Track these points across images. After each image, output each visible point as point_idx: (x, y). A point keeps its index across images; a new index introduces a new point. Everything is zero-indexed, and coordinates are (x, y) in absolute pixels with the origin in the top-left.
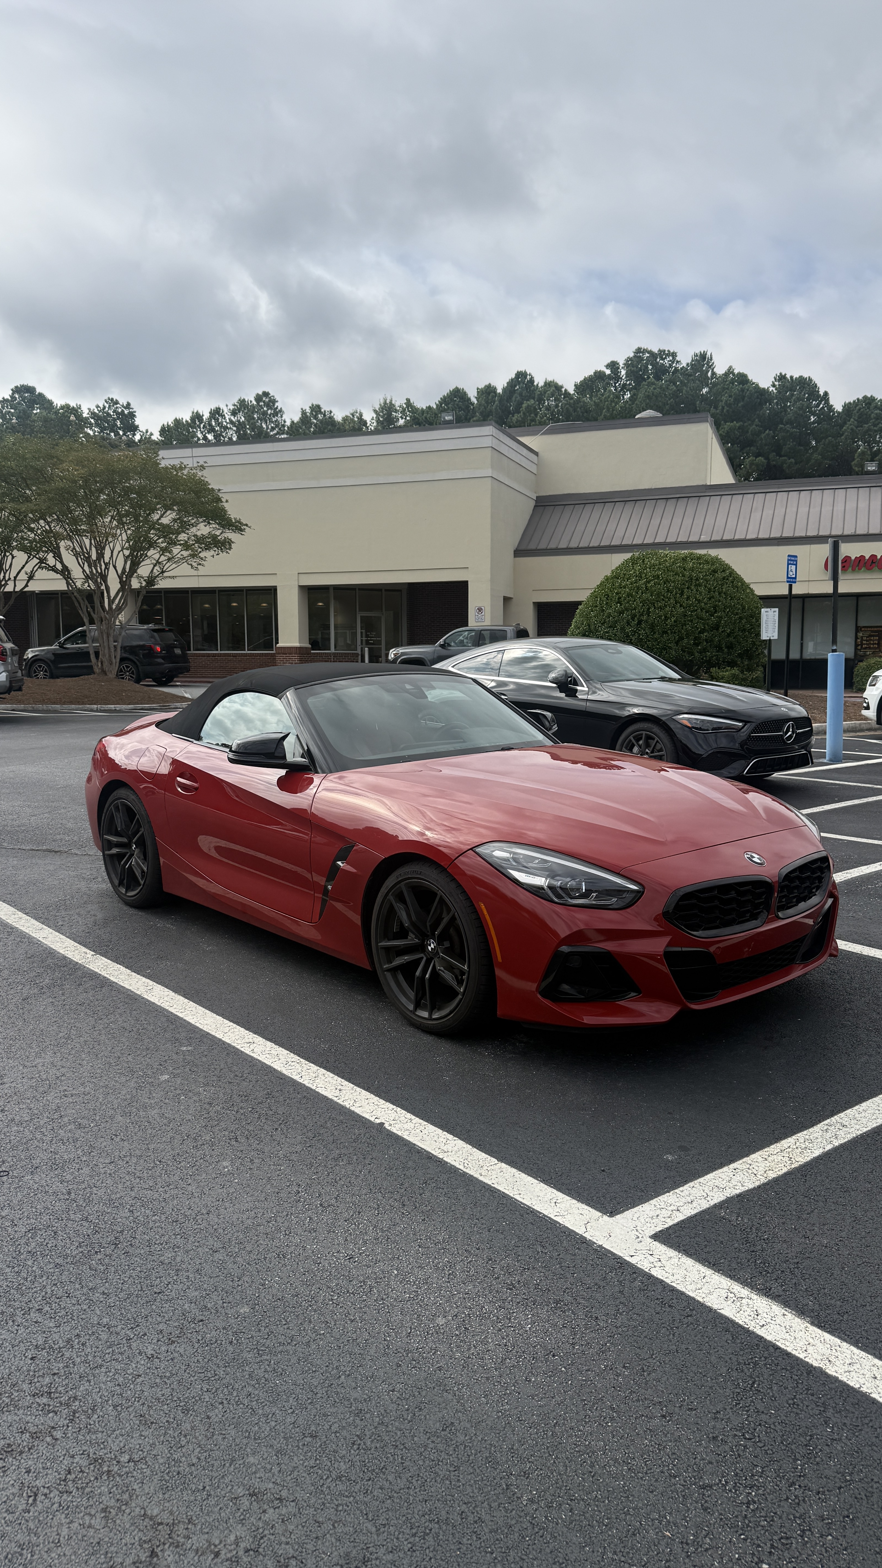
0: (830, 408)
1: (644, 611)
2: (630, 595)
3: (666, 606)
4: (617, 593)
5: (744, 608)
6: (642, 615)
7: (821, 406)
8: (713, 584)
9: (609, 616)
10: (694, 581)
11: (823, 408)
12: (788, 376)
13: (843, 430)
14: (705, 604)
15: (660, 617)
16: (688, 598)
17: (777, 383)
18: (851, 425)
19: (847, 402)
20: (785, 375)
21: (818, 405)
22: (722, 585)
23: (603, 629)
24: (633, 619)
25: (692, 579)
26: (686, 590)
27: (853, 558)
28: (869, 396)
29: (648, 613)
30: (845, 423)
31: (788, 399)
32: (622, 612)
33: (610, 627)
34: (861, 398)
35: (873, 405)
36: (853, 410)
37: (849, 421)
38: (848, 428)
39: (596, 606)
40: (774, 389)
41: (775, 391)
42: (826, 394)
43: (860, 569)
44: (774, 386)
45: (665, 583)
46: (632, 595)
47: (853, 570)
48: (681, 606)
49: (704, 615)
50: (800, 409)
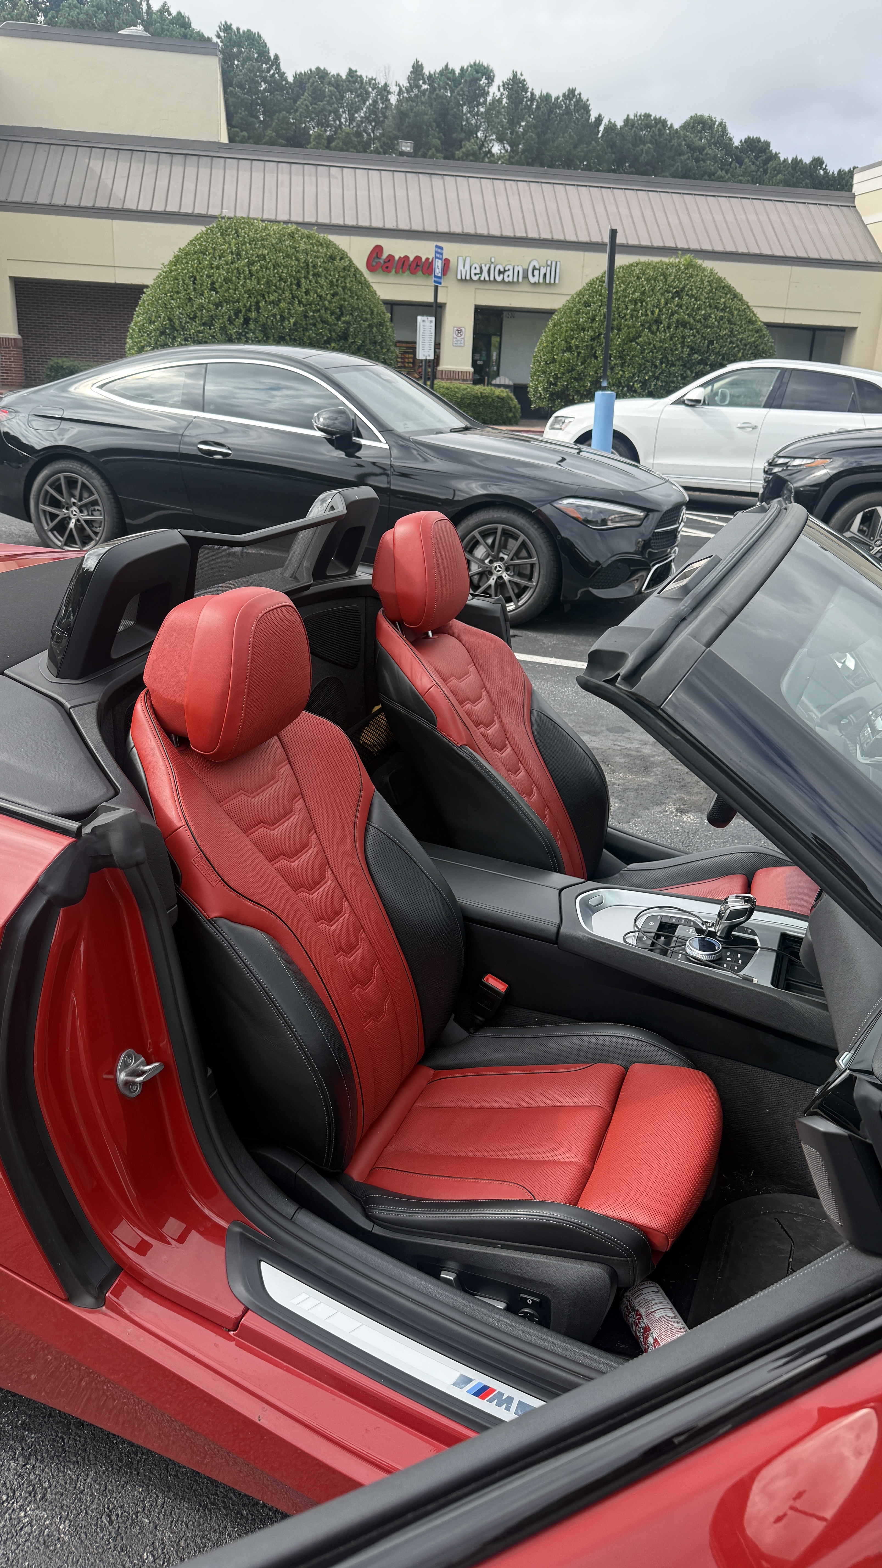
0: (282, 75)
1: (251, 306)
2: (227, 280)
3: (279, 300)
4: (208, 276)
5: (372, 312)
6: (249, 310)
7: (272, 72)
8: (334, 275)
9: (201, 307)
10: (311, 269)
11: (274, 74)
12: (234, 27)
13: (297, 105)
14: (330, 302)
15: (274, 315)
16: (307, 292)
17: (222, 34)
18: (305, 100)
19: (298, 72)
20: (231, 25)
21: (268, 70)
22: (345, 277)
23: (193, 328)
24: (237, 316)
25: (308, 265)
26: (303, 280)
27: (397, 258)
28: (322, 69)
29: (258, 308)
30: (298, 97)
31: (236, 56)
32: (218, 305)
33: (204, 324)
34: (313, 69)
35: (326, 80)
36: (306, 83)
37: (303, 95)
38: (302, 104)
39: (178, 293)
40: (219, 41)
41: (220, 44)
42: (277, 57)
43: (403, 272)
44: (219, 36)
45: (275, 268)
46: (230, 280)
47: (397, 272)
48: (300, 302)
49: (331, 319)
50: (249, 70)
